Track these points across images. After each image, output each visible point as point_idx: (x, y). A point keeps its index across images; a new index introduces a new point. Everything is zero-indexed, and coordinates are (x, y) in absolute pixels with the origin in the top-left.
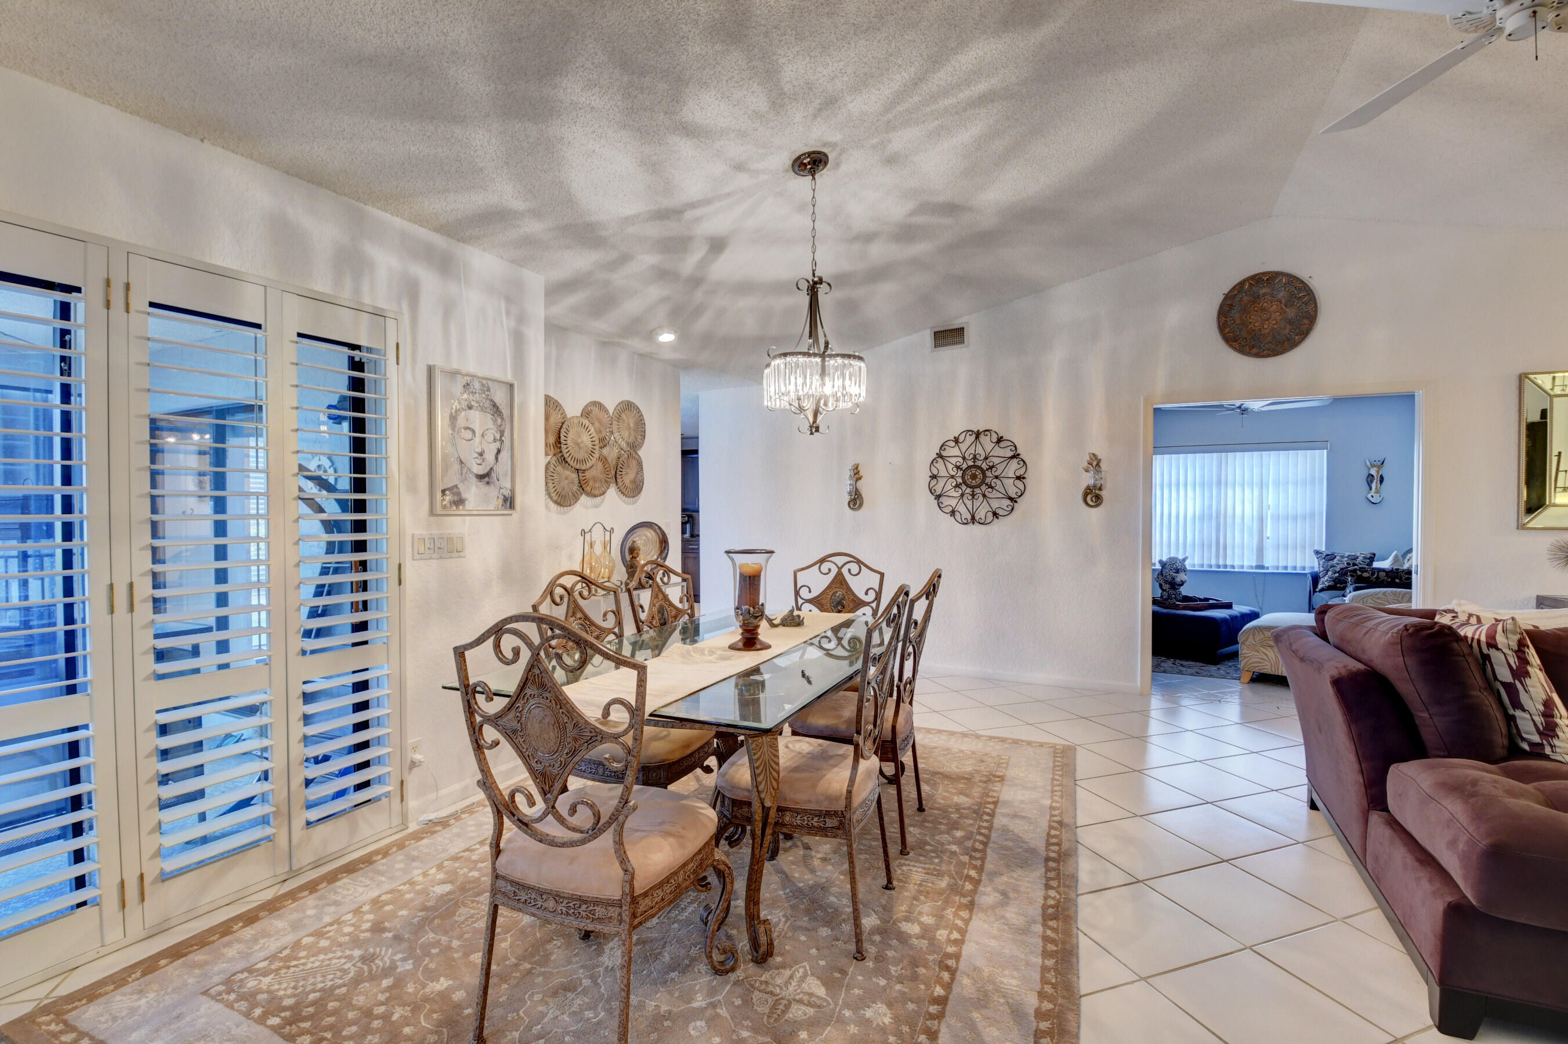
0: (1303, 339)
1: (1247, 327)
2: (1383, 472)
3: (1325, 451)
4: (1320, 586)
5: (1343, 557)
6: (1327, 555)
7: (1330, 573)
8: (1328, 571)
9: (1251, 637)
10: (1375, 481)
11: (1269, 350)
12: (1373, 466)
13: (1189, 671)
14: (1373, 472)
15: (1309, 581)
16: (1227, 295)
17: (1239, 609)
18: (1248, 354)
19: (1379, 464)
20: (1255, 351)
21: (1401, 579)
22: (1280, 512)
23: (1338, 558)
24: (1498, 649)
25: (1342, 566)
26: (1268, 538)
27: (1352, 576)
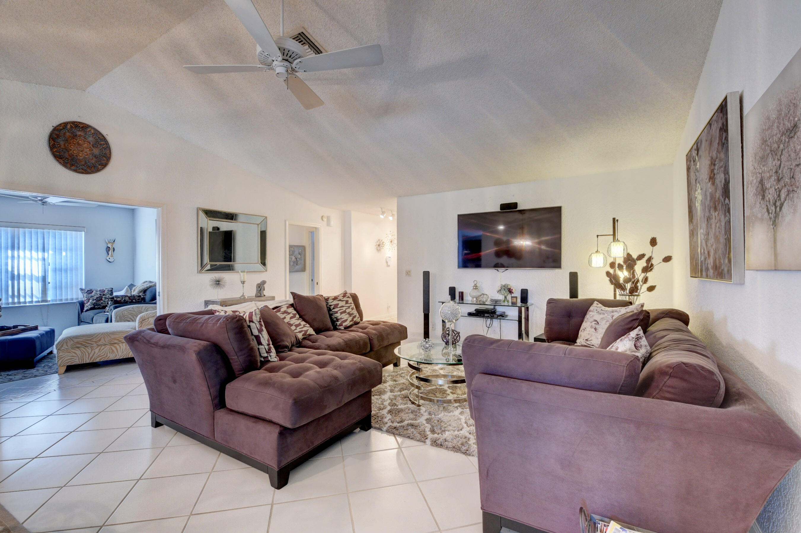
0: (103, 168)
1: (68, 152)
2: (114, 246)
3: (83, 233)
4: (85, 309)
5: (97, 291)
6: (88, 291)
7: (91, 301)
8: (89, 300)
9: (65, 344)
10: (111, 250)
11: (83, 169)
12: (109, 242)
13: (17, 377)
14: (109, 245)
15: (78, 306)
16: (55, 128)
17: (42, 329)
18: (70, 169)
19: (113, 241)
20: (73, 168)
21: (136, 300)
22: (57, 267)
23: (94, 292)
24: (253, 322)
25: (97, 296)
26: (49, 283)
27: (112, 301)
